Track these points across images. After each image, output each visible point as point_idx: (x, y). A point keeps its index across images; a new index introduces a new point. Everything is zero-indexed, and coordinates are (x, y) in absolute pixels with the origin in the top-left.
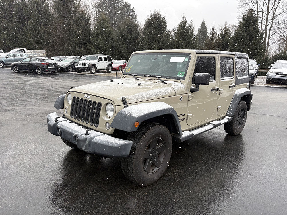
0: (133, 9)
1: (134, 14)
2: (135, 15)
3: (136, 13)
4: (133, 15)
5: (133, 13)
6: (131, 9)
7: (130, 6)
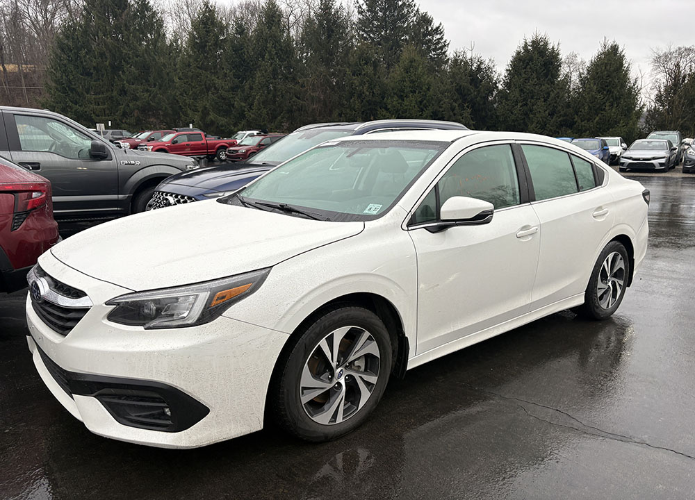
0: (439, 27)
1: (442, 38)
2: (443, 41)
4: (437, 42)
5: (439, 36)
6: (434, 28)
7: (432, 21)
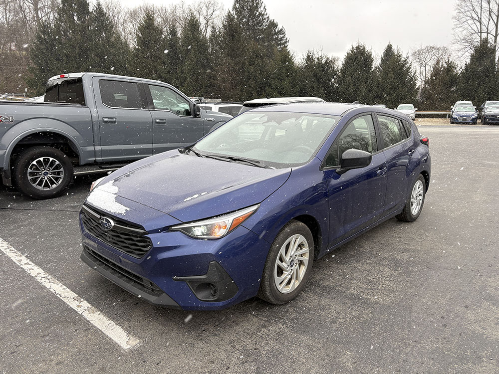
0: (282, 30)
2: (285, 38)
3: (286, 36)
4: (281, 39)
5: (282, 36)
6: (279, 30)
